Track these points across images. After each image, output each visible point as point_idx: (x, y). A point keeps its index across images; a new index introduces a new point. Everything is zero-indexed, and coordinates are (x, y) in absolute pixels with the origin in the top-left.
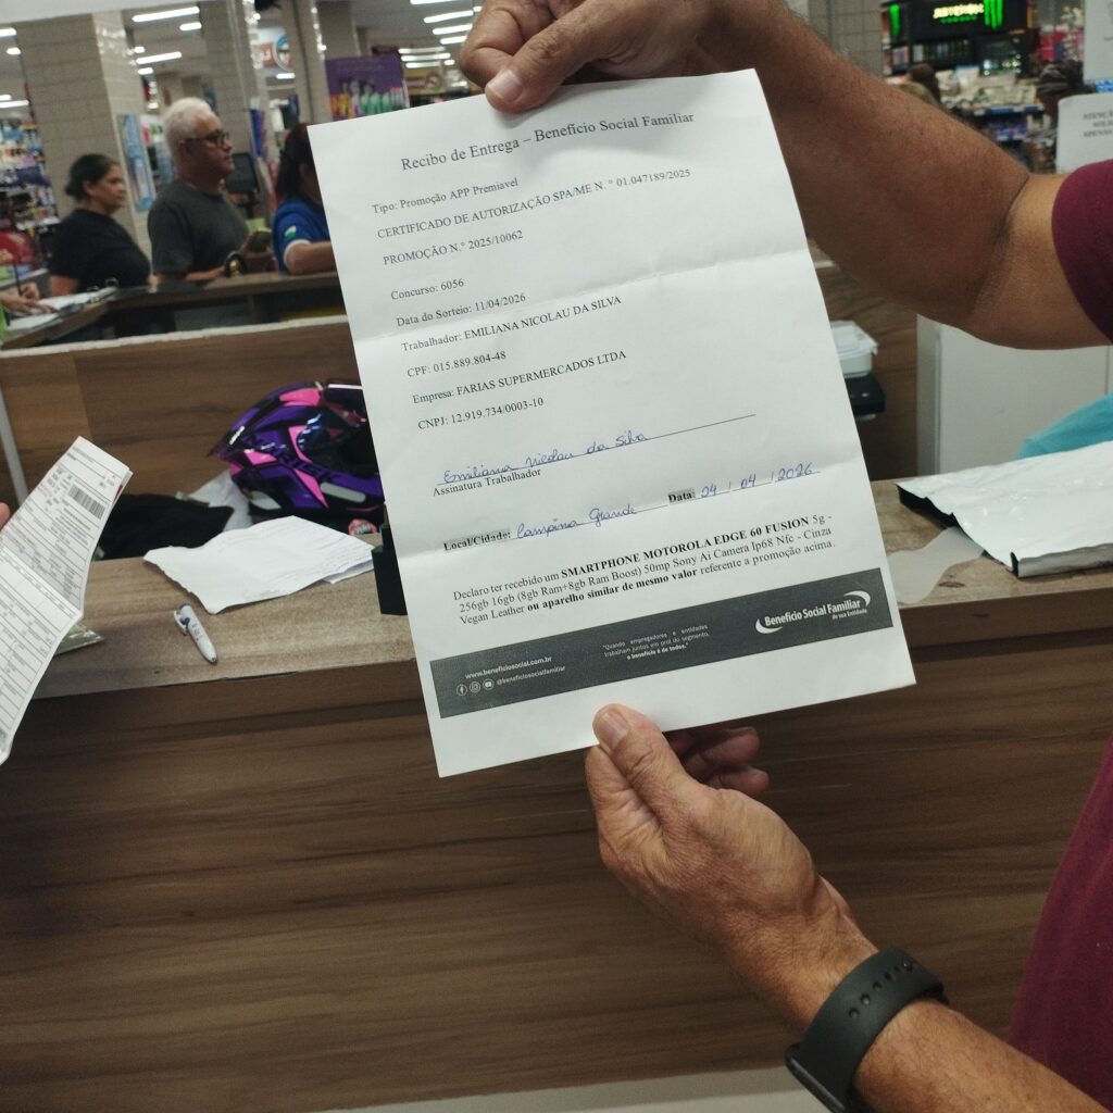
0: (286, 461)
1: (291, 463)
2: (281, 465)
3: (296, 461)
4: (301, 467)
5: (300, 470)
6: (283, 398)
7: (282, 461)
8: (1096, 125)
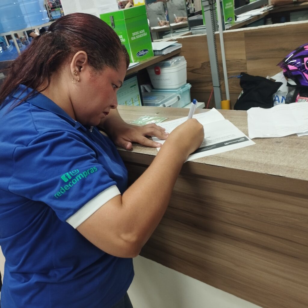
0: (301, 69)
1: (302, 70)
2: (299, 71)
3: (304, 69)
4: (306, 72)
5: (305, 73)
6: (305, 47)
7: (299, 69)
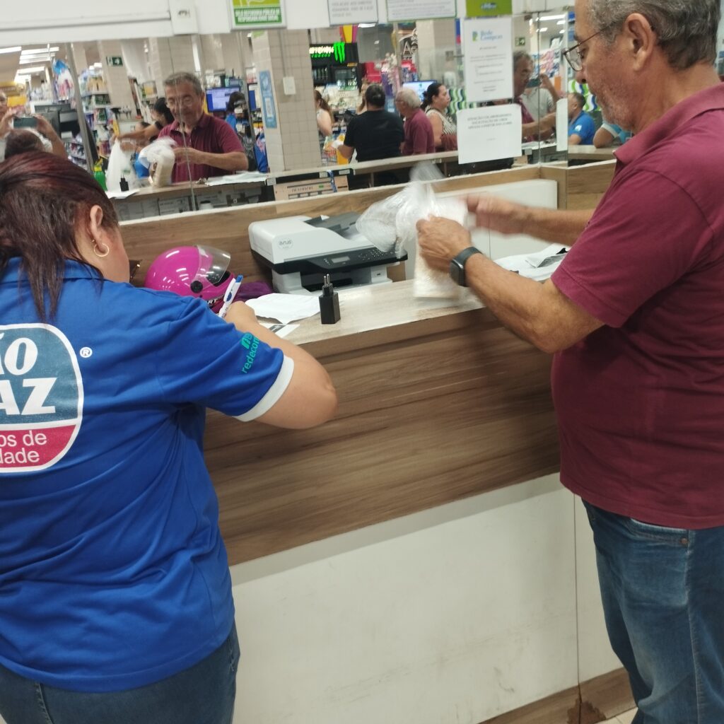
8: (473, 123)
